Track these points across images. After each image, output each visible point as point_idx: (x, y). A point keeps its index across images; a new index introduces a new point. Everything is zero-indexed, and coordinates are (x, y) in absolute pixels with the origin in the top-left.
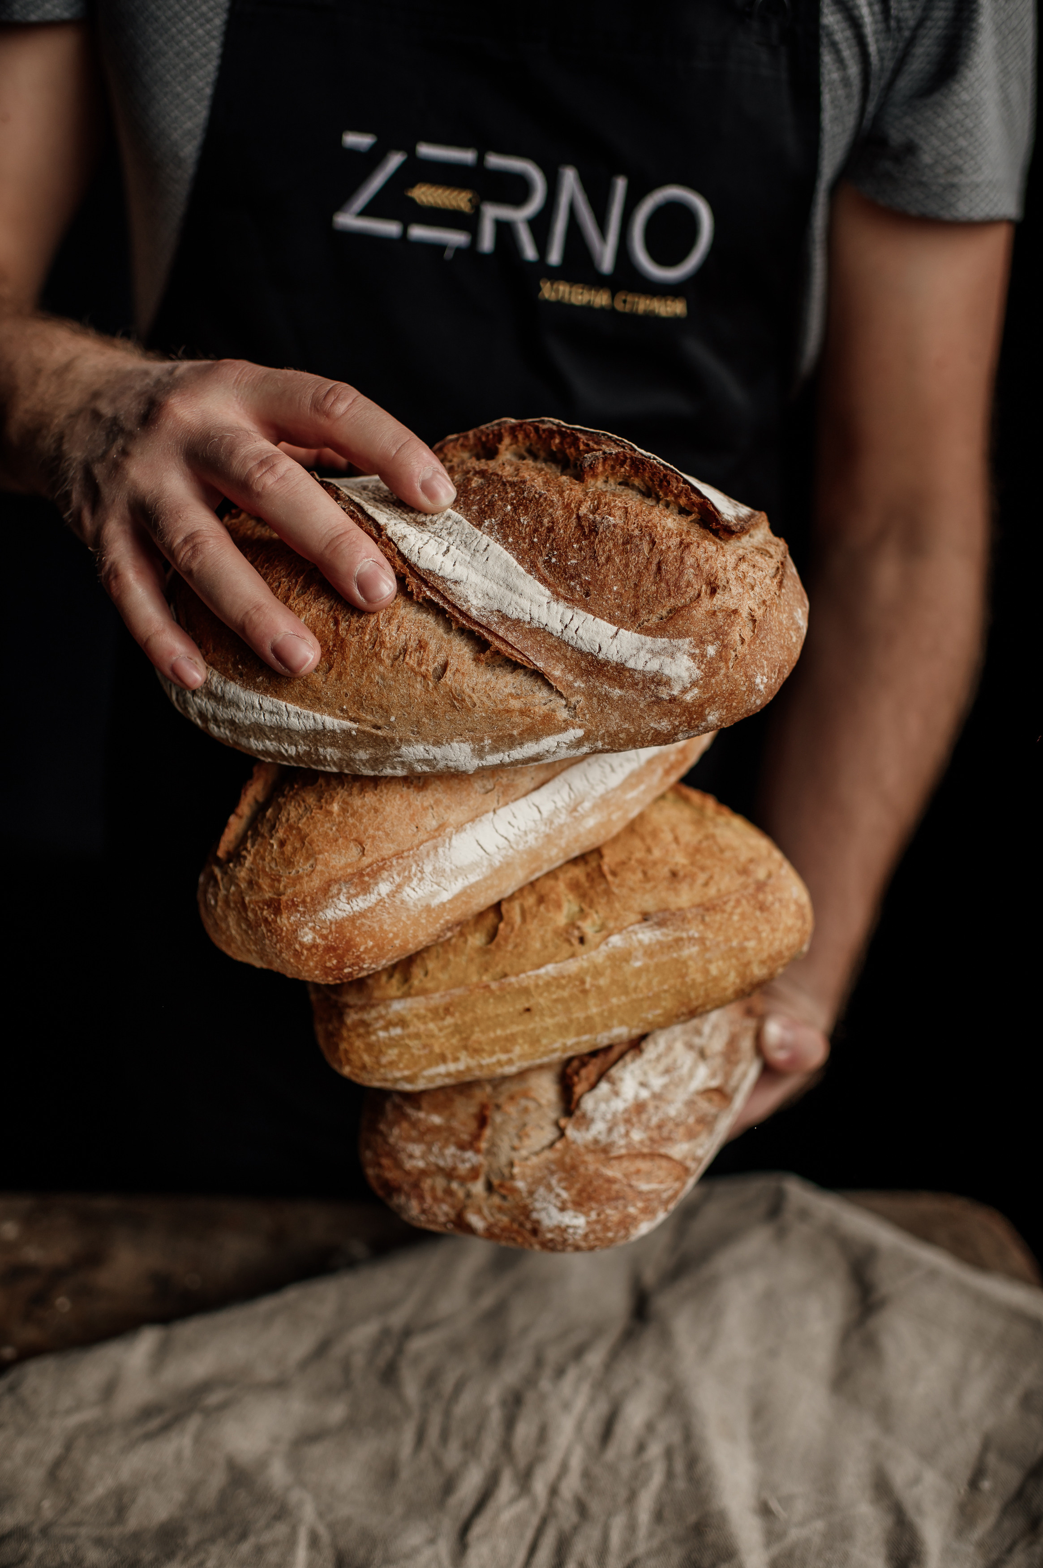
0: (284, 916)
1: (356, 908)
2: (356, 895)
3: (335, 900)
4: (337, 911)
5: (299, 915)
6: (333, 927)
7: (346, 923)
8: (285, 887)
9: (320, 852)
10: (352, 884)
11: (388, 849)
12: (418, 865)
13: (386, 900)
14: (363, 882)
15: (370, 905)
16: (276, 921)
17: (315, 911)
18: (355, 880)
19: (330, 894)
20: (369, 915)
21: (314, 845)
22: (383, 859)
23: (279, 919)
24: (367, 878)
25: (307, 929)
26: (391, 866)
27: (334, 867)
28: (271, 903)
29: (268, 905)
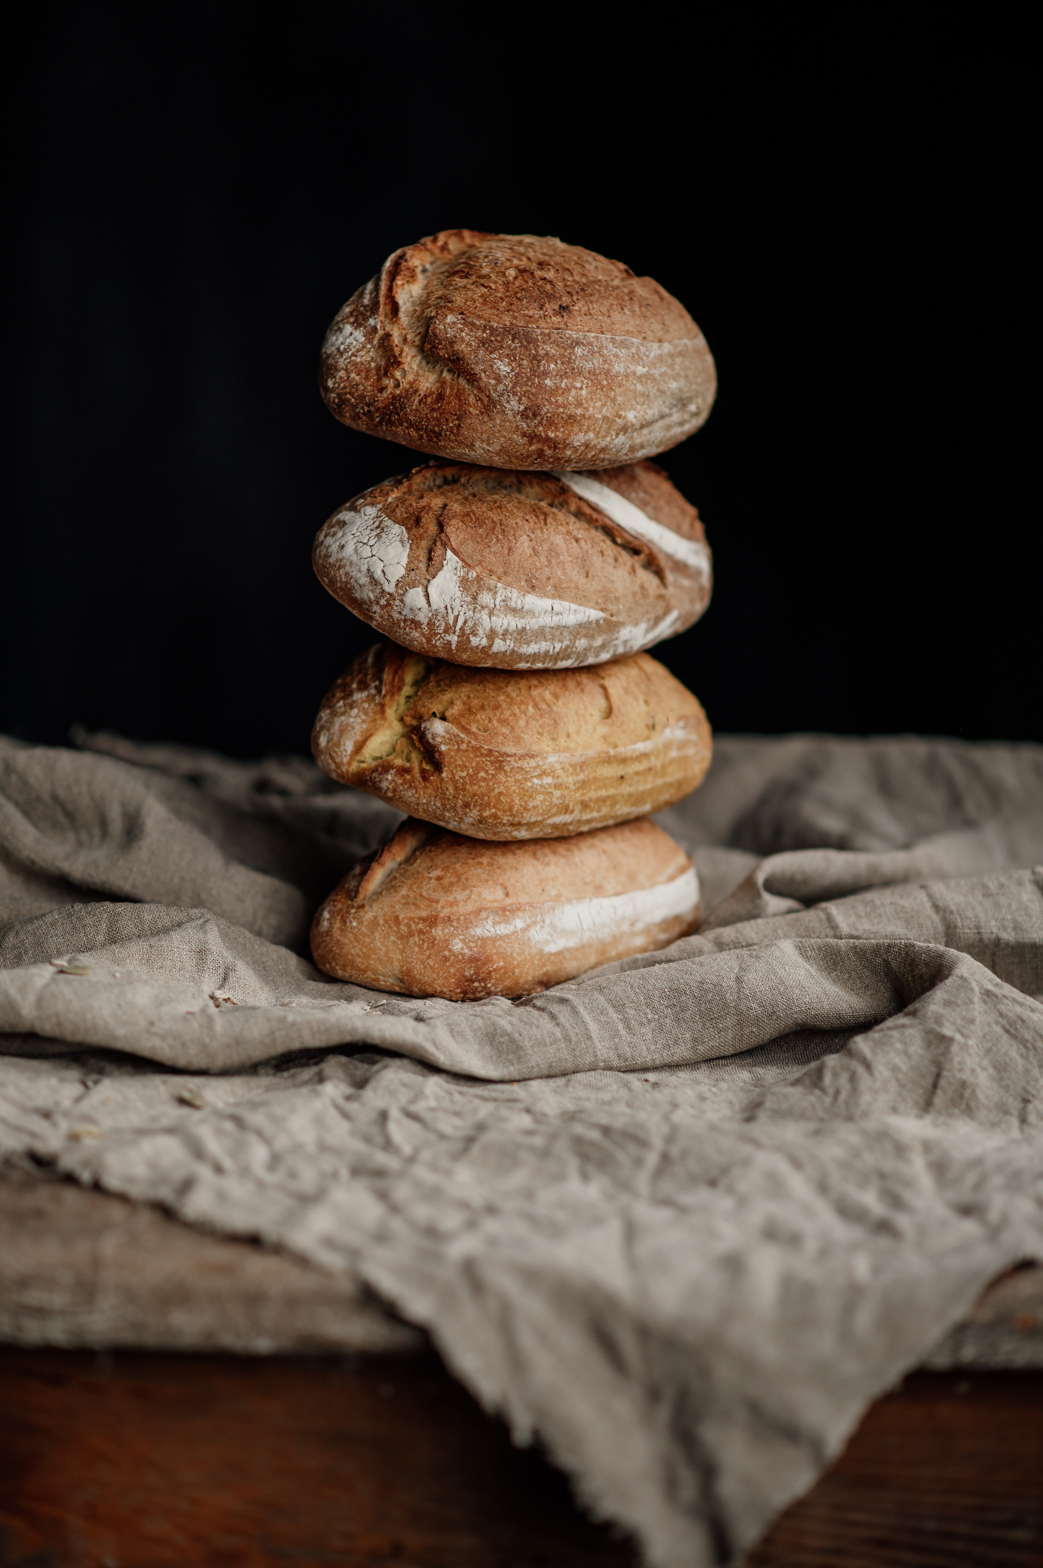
0: (440, 928)
1: (498, 932)
2: (500, 923)
3: (484, 922)
4: (484, 930)
5: (452, 929)
6: (479, 942)
7: (489, 942)
8: (443, 907)
9: (474, 887)
10: (497, 914)
11: (523, 899)
12: (542, 916)
13: (520, 933)
14: (505, 915)
15: (508, 932)
16: (431, 932)
17: (467, 928)
18: (500, 912)
19: (481, 917)
20: (506, 940)
21: (469, 881)
22: (519, 904)
23: (433, 931)
24: (508, 913)
25: (457, 940)
26: (525, 910)
27: (485, 899)
28: (428, 919)
29: (424, 920)
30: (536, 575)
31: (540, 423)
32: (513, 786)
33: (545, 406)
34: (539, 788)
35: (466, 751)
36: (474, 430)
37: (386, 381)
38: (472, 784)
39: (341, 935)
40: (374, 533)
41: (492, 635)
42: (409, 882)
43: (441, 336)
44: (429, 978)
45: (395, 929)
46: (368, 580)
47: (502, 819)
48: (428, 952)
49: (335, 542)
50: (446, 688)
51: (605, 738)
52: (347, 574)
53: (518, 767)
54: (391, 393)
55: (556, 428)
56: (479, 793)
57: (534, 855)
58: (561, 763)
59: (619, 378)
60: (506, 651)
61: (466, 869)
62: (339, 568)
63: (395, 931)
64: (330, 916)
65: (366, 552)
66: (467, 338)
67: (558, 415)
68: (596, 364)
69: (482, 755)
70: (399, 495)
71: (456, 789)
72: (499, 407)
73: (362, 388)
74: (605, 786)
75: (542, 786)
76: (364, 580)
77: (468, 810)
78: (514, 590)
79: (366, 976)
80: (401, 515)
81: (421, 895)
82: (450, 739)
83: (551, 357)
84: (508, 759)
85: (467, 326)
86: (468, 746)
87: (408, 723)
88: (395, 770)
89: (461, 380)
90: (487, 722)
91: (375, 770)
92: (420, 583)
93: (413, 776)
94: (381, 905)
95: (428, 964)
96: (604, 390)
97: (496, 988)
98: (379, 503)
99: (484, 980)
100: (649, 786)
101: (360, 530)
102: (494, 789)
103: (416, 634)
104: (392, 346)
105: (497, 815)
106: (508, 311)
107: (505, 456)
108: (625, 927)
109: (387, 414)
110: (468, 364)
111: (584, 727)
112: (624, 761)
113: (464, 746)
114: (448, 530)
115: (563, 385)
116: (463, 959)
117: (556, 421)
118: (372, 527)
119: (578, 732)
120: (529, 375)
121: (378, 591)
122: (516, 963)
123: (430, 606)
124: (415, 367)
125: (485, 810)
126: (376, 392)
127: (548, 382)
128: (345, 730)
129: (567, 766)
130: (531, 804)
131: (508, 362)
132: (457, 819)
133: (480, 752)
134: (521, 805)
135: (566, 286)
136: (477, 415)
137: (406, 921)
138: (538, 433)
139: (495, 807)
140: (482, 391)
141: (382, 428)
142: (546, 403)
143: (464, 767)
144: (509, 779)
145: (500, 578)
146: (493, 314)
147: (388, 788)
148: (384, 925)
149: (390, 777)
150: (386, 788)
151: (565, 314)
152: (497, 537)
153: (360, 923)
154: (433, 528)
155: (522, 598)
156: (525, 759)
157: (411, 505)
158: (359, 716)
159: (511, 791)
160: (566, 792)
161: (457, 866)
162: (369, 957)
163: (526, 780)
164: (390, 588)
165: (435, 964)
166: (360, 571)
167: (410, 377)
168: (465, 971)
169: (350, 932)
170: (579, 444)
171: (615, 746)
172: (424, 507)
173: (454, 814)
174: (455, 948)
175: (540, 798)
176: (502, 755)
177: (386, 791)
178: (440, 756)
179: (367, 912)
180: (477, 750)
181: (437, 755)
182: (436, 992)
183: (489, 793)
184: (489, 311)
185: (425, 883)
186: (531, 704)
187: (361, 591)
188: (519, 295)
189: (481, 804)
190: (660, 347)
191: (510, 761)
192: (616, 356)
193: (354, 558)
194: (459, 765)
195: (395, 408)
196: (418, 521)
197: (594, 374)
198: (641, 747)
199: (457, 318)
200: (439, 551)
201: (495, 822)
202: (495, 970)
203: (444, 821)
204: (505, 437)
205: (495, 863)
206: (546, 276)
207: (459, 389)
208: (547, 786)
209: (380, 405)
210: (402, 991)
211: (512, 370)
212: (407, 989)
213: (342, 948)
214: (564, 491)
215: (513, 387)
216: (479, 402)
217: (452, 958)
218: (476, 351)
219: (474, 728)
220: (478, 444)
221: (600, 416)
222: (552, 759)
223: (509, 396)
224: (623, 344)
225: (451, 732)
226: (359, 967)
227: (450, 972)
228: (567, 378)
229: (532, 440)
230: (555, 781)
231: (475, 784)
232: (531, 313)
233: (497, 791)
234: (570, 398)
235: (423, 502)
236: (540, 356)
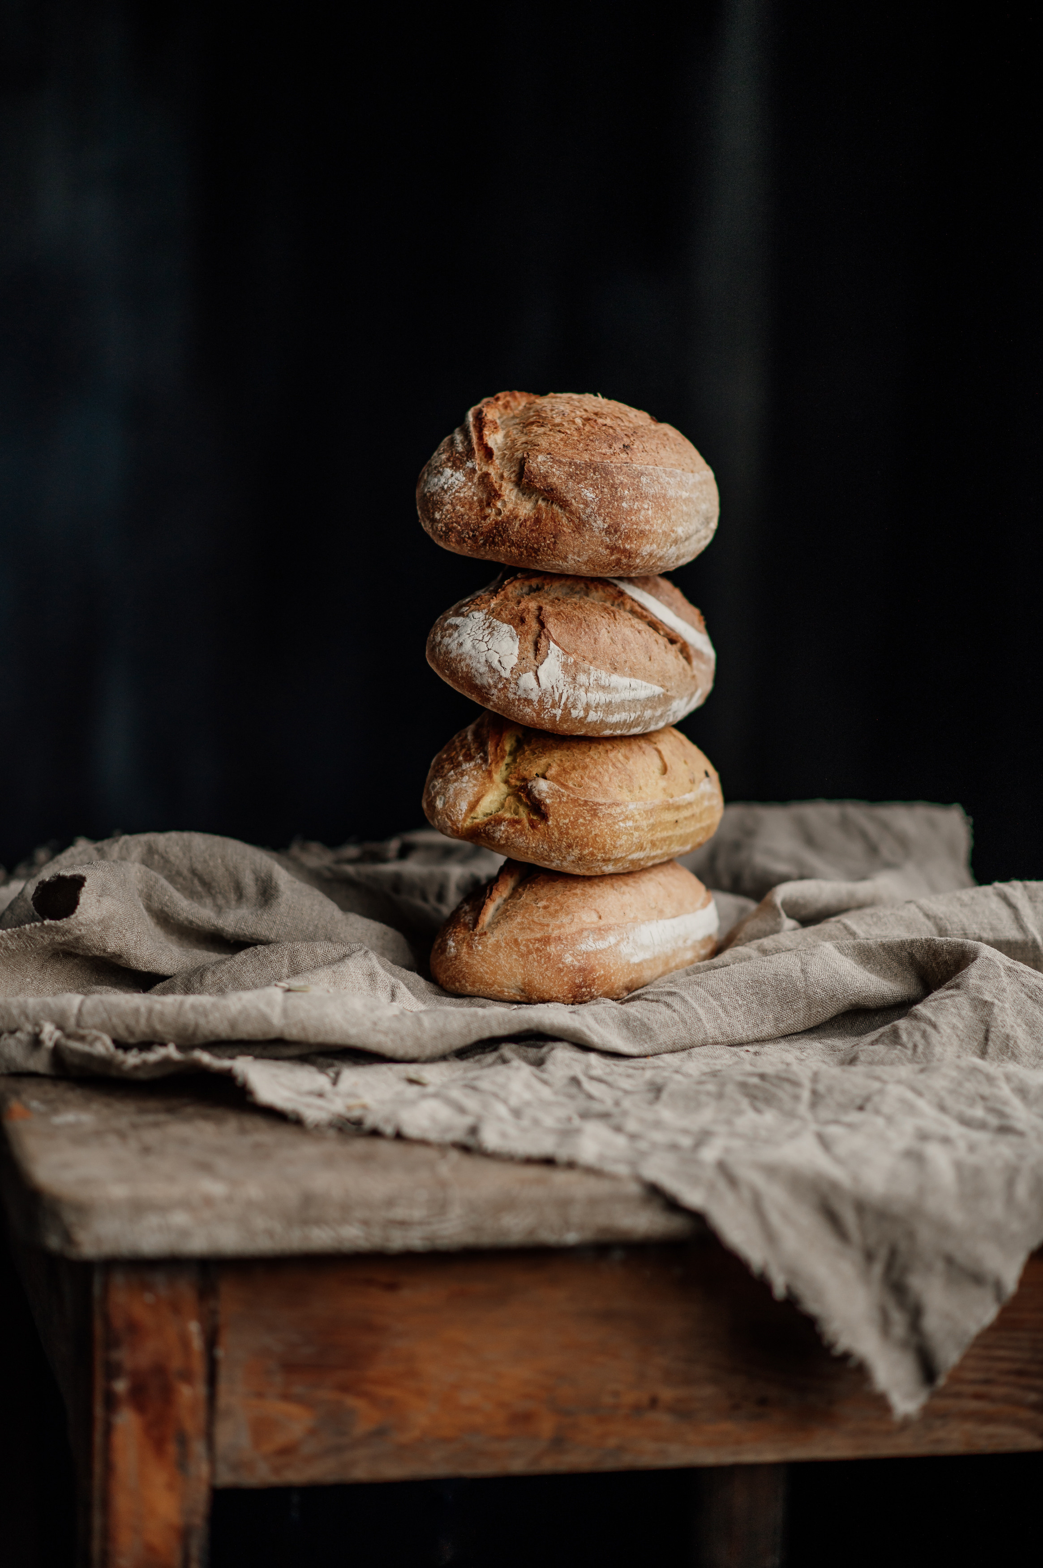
0: (553, 946)
1: (598, 947)
2: (598, 940)
3: (586, 939)
4: (587, 946)
5: (563, 946)
6: (585, 956)
7: (592, 955)
8: (553, 930)
9: (574, 912)
10: (595, 933)
11: (612, 921)
12: (626, 934)
13: (613, 948)
14: (601, 934)
15: (605, 947)
16: (546, 950)
17: (574, 945)
18: (597, 931)
19: (583, 936)
20: (604, 953)
21: (570, 908)
22: (610, 925)
23: (548, 948)
24: (603, 932)
25: (567, 955)
26: (614, 929)
27: (584, 921)
28: (542, 939)
29: (539, 940)
30: (617, 659)
31: (620, 537)
32: (605, 829)
33: (623, 523)
34: (624, 830)
35: (567, 802)
36: (567, 545)
37: (488, 511)
38: (574, 829)
39: (469, 958)
40: (487, 632)
41: (587, 708)
42: (521, 911)
43: (535, 472)
44: (547, 986)
45: (515, 949)
46: (487, 669)
47: (597, 856)
48: (545, 965)
49: (453, 640)
50: (540, 755)
51: (664, 790)
52: (468, 665)
53: (608, 814)
54: (494, 520)
55: (631, 541)
56: (579, 835)
57: (613, 886)
58: (638, 809)
59: (672, 501)
60: (597, 721)
61: (566, 899)
62: (460, 661)
63: (515, 951)
64: (456, 944)
65: (483, 647)
66: (557, 473)
67: (633, 531)
68: (657, 490)
69: (580, 805)
70: (498, 601)
71: (561, 833)
72: (587, 526)
73: (467, 517)
74: (665, 829)
75: (626, 828)
76: (483, 669)
77: (571, 850)
78: (603, 672)
79: (493, 989)
80: (506, 616)
81: (533, 921)
82: (553, 794)
83: (625, 485)
84: (600, 807)
85: (556, 464)
86: (568, 799)
87: (513, 784)
88: (507, 822)
89: (554, 506)
90: (580, 779)
91: (488, 823)
92: (530, 669)
93: (523, 826)
94: (501, 932)
95: (546, 975)
96: (663, 510)
97: (598, 992)
98: (484, 609)
99: (590, 986)
100: (692, 829)
101: (473, 630)
102: (591, 831)
103: (528, 710)
104: (492, 483)
105: (593, 852)
106: (586, 450)
107: (591, 565)
108: (680, 943)
109: (491, 537)
110: (560, 493)
111: (650, 781)
112: (678, 808)
113: (565, 799)
114: (549, 626)
115: (635, 507)
116: (574, 969)
117: (631, 536)
118: (484, 627)
119: (647, 785)
120: (609, 499)
121: (496, 677)
122: (612, 971)
123: (540, 686)
124: (513, 498)
125: (584, 849)
126: (480, 520)
127: (624, 504)
128: (459, 793)
129: (642, 812)
130: (619, 843)
131: (593, 490)
132: (561, 858)
133: (578, 803)
134: (611, 844)
135: (622, 430)
136: (570, 533)
137: (524, 942)
138: (618, 546)
139: (592, 846)
140: (574, 514)
141: (485, 548)
142: (624, 521)
143: (566, 816)
144: (602, 823)
145: (591, 663)
146: (575, 453)
147: (501, 837)
148: (505, 947)
149: (502, 828)
150: (499, 837)
151: (628, 452)
152: (585, 630)
153: (485, 946)
154: (535, 626)
155: (608, 677)
156: (613, 807)
157: (513, 608)
158: (470, 781)
159: (604, 833)
160: (642, 833)
161: (559, 897)
162: (496, 973)
163: (614, 823)
164: (506, 674)
165: (551, 975)
166: (479, 662)
167: (510, 506)
168: (575, 979)
169: (477, 955)
170: (646, 553)
171: (672, 797)
172: (524, 609)
173: (558, 854)
174: (567, 961)
175: (625, 837)
176: (595, 805)
177: (499, 840)
178: (545, 808)
179: (489, 938)
180: (575, 801)
181: (543, 808)
182: (552, 997)
183: (587, 835)
184: (571, 451)
185: (534, 912)
186: (610, 764)
187: (482, 678)
188: (591, 438)
189: (582, 844)
190: (693, 476)
191: (602, 809)
192: (668, 483)
193: (473, 652)
194: (562, 814)
195: (499, 532)
196: (523, 621)
197: (656, 498)
198: (689, 797)
199: (546, 457)
200: (543, 642)
201: (591, 859)
202: (598, 977)
203: (548, 861)
204: (592, 549)
205: (586, 893)
206: (605, 422)
207: (553, 514)
208: (629, 828)
209: (485, 530)
210: (522, 1000)
211: (596, 497)
212: (526, 997)
213: (471, 968)
214: (622, 593)
215: (598, 510)
216: (571, 523)
217: (565, 969)
218: (566, 483)
219: (570, 784)
220: (570, 556)
221: (661, 531)
222: (631, 806)
223: (596, 517)
224: (671, 475)
225: (553, 788)
226: (487, 982)
227: (564, 981)
228: (637, 501)
229: (613, 551)
230: (635, 824)
231: (576, 829)
232: (603, 451)
233: (593, 833)
234: (641, 517)
235: (522, 606)
236: (617, 484)
